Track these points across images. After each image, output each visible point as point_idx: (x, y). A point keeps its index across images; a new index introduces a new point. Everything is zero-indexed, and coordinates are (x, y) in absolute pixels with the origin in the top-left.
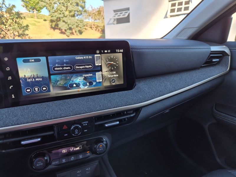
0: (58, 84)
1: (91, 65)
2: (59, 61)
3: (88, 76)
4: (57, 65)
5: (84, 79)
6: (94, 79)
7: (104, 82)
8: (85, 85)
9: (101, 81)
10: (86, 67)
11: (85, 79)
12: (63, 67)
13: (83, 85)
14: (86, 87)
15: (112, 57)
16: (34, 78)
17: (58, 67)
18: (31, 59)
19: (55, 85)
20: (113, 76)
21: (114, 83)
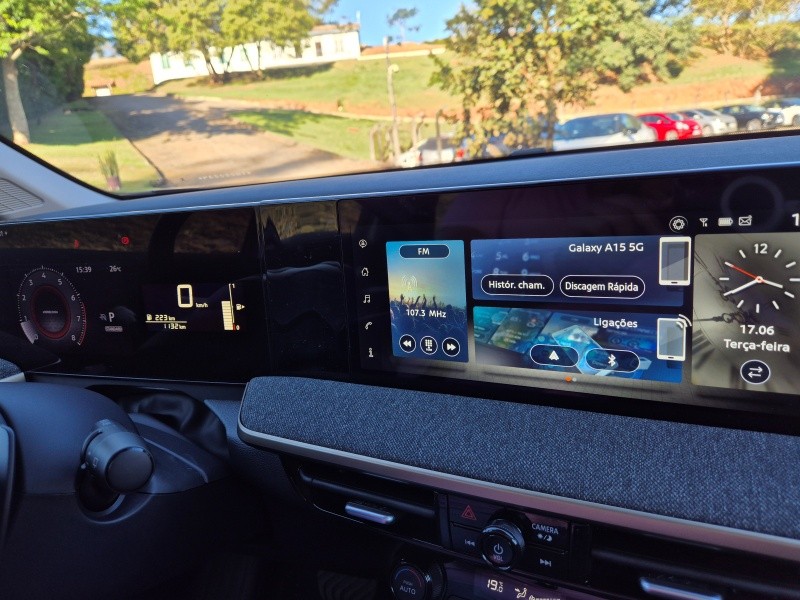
0: (494, 338)
1: (636, 282)
2: (505, 256)
3: (614, 328)
4: (496, 273)
5: (594, 337)
6: (645, 346)
7: (698, 366)
8: (598, 361)
9: (682, 358)
10: (611, 286)
11: (602, 336)
12: (517, 280)
13: (590, 362)
14: (603, 373)
15: (761, 248)
16: (424, 306)
17: (499, 279)
18: (422, 247)
19: (483, 341)
20: (753, 346)
21: (755, 380)
